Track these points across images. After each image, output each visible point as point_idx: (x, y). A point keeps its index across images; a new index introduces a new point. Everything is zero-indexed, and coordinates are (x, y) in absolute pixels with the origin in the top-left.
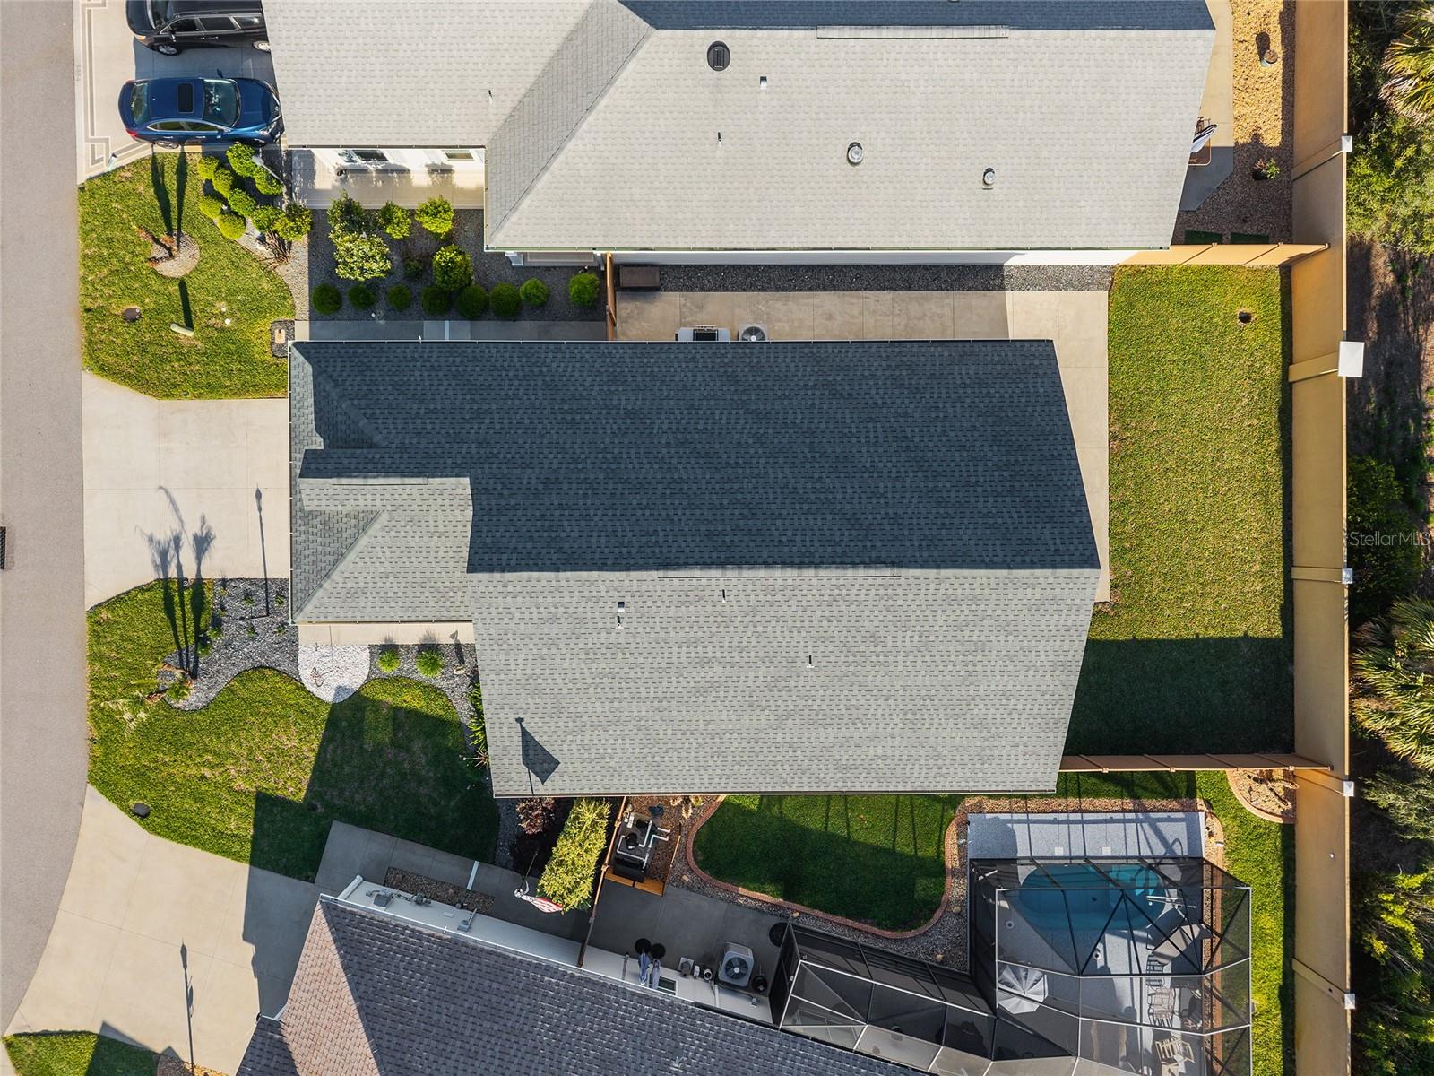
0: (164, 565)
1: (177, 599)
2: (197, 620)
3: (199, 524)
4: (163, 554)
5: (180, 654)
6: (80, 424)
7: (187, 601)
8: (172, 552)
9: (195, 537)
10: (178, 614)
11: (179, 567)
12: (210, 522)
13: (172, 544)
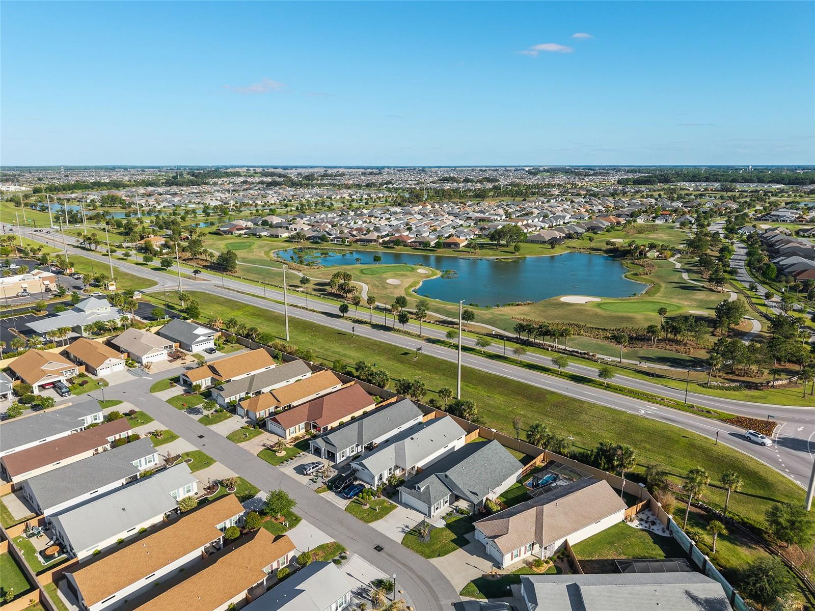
0: (405, 532)
1: (411, 533)
2: (417, 533)
3: (404, 525)
5: (419, 537)
7: (413, 532)
10: (413, 534)
11: (407, 531)
12: (406, 524)
13: (402, 529)
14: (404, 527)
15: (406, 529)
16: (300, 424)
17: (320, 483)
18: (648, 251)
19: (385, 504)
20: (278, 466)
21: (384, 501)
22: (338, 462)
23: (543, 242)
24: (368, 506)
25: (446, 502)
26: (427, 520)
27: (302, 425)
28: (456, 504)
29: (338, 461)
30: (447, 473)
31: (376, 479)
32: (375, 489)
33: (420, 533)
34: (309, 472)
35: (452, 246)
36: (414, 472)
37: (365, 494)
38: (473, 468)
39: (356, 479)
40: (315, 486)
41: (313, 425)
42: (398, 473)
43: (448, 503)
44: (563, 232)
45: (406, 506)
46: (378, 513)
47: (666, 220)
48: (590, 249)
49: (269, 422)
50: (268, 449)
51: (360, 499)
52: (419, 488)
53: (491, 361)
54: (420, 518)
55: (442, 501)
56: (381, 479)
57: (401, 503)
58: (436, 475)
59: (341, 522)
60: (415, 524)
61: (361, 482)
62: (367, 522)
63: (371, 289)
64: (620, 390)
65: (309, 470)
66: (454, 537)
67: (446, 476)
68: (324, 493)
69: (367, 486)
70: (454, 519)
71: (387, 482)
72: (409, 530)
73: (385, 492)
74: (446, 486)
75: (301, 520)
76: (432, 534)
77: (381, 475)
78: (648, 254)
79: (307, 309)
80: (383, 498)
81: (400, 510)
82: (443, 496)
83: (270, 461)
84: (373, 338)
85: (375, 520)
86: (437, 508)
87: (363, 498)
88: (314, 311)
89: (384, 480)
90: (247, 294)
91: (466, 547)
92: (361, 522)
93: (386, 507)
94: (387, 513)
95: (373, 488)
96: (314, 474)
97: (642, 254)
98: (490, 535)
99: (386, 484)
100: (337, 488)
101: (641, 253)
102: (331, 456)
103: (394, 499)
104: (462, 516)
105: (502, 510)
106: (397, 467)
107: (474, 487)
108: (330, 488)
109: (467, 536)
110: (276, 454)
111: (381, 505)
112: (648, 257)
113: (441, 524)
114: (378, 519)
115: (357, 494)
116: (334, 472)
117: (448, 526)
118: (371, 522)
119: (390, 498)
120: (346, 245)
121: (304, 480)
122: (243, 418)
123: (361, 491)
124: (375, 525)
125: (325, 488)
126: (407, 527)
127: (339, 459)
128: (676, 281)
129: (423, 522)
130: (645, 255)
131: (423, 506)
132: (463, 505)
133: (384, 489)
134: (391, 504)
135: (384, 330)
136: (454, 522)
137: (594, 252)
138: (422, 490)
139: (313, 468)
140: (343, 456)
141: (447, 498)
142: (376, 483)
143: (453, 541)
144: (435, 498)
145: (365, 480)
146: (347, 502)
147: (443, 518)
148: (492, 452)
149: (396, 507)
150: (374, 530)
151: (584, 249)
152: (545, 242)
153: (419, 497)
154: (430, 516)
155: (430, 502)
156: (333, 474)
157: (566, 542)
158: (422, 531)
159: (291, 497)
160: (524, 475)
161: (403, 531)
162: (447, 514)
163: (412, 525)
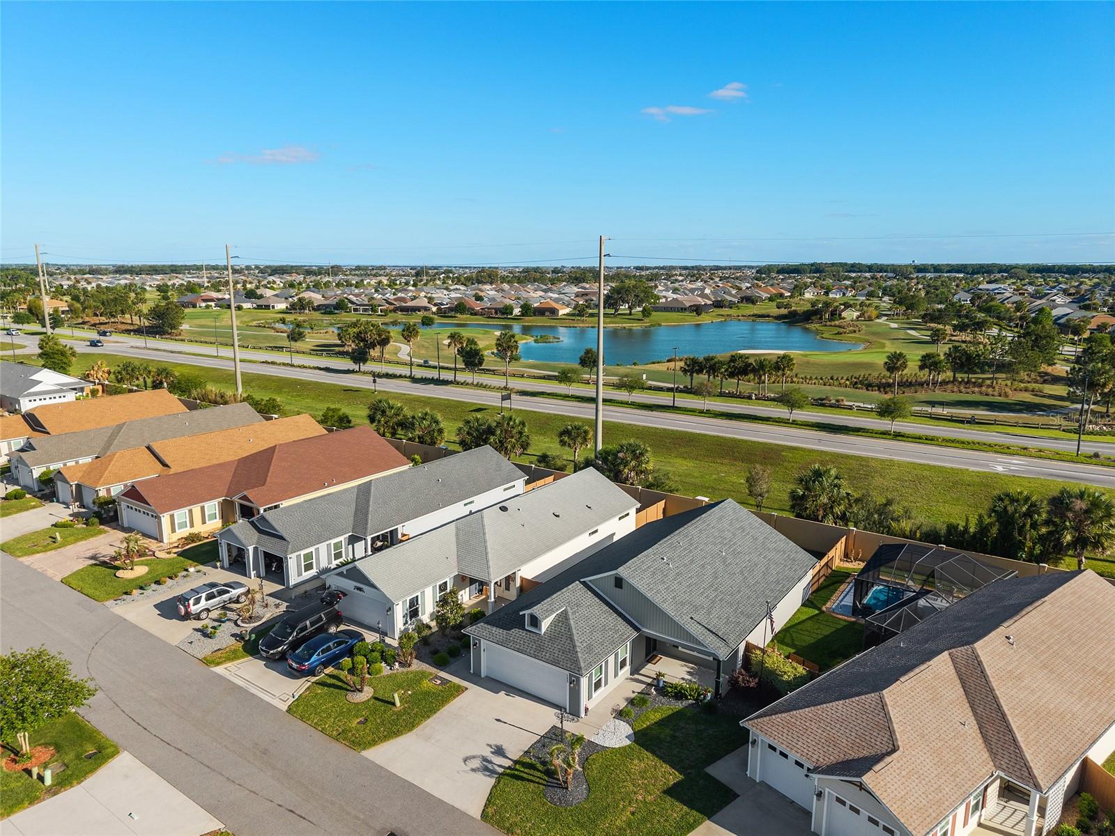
0: (493, 772)
1: (516, 773)
2: (539, 771)
3: (489, 748)
4: (486, 769)
5: (549, 786)
6: (382, 768)
7: (522, 769)
8: (490, 766)
9: (492, 753)
10: (525, 775)
11: (500, 766)
12: (492, 743)
13: (485, 763)
14: (487, 752)
15: (498, 760)
16: (207, 505)
17: (225, 637)
18: (843, 310)
19: (426, 684)
20: (110, 603)
21: (423, 675)
22: (292, 582)
23: (682, 309)
24: (368, 693)
25: (623, 664)
26: (570, 727)
27: (213, 506)
28: (650, 670)
29: (294, 579)
30: (622, 571)
31: (399, 612)
32: (395, 643)
33: (550, 773)
34: (194, 609)
35: (547, 313)
36: (512, 595)
37: (360, 659)
38: (692, 562)
39: (337, 618)
40: (206, 647)
41: (242, 506)
42: (466, 598)
43: (627, 668)
44: (710, 299)
45: (495, 684)
46: (399, 715)
47: (844, 294)
48: (753, 316)
49: (123, 505)
50: (104, 564)
51: (344, 674)
52: (535, 622)
53: (650, 412)
54: (544, 719)
55: (611, 659)
56: (413, 612)
57: (476, 678)
58: (584, 584)
59: (265, 752)
60: (527, 741)
61: (352, 628)
62: (360, 744)
63: (417, 350)
64: (926, 439)
65: (197, 601)
66: (674, 777)
67: (619, 582)
68: (229, 665)
69: (371, 638)
70: (655, 717)
71: (433, 624)
72: (508, 763)
73: (426, 650)
74: (620, 614)
75: (116, 752)
76: (594, 772)
77: (414, 603)
78: (844, 314)
79: (292, 366)
80: (417, 666)
81: (474, 700)
82: (615, 644)
83: (91, 592)
84: (414, 393)
85: (386, 738)
86: (598, 685)
87: (352, 671)
88: (305, 367)
89: (425, 618)
90: (187, 354)
91: (728, 811)
92: (338, 748)
93: (427, 694)
94: (432, 711)
95: (388, 640)
96: (214, 614)
97: (835, 314)
98: (826, 761)
99: (429, 627)
100: (274, 644)
101: (833, 314)
102: (274, 567)
103: (453, 667)
104: (679, 705)
105: (811, 676)
106: (464, 580)
107: (709, 613)
108: (251, 649)
109: (720, 770)
110: (120, 573)
111: (409, 686)
112: (844, 318)
113: (617, 736)
114: (397, 734)
115: (332, 661)
116: (277, 606)
117: (643, 739)
118: (373, 743)
119: (441, 665)
120: (379, 315)
121: (177, 632)
122: (67, 506)
123: (350, 652)
124: (385, 754)
125: (235, 652)
126: (499, 751)
127: (296, 574)
128: (903, 337)
129: (555, 735)
130: (840, 315)
131: (549, 679)
132: (674, 671)
133: (425, 641)
134: (444, 681)
135: (435, 385)
136: (661, 723)
137: (758, 320)
138: (545, 625)
139: (210, 597)
140: (308, 567)
141: (625, 652)
142: (399, 624)
143: (672, 792)
144: (589, 648)
145: (367, 621)
146: (299, 686)
147: (620, 714)
148: (731, 524)
149: (460, 690)
150: (380, 773)
151: (743, 316)
152: (685, 309)
153: (538, 650)
154: (574, 712)
155: (576, 662)
156: (272, 611)
157: (1086, 765)
158: (558, 762)
159: (76, 674)
160: (815, 587)
161: (487, 769)
162: (631, 702)
163: (517, 746)
